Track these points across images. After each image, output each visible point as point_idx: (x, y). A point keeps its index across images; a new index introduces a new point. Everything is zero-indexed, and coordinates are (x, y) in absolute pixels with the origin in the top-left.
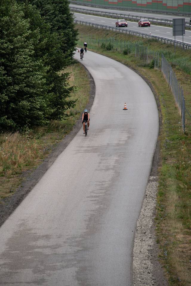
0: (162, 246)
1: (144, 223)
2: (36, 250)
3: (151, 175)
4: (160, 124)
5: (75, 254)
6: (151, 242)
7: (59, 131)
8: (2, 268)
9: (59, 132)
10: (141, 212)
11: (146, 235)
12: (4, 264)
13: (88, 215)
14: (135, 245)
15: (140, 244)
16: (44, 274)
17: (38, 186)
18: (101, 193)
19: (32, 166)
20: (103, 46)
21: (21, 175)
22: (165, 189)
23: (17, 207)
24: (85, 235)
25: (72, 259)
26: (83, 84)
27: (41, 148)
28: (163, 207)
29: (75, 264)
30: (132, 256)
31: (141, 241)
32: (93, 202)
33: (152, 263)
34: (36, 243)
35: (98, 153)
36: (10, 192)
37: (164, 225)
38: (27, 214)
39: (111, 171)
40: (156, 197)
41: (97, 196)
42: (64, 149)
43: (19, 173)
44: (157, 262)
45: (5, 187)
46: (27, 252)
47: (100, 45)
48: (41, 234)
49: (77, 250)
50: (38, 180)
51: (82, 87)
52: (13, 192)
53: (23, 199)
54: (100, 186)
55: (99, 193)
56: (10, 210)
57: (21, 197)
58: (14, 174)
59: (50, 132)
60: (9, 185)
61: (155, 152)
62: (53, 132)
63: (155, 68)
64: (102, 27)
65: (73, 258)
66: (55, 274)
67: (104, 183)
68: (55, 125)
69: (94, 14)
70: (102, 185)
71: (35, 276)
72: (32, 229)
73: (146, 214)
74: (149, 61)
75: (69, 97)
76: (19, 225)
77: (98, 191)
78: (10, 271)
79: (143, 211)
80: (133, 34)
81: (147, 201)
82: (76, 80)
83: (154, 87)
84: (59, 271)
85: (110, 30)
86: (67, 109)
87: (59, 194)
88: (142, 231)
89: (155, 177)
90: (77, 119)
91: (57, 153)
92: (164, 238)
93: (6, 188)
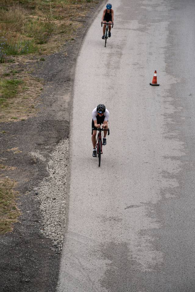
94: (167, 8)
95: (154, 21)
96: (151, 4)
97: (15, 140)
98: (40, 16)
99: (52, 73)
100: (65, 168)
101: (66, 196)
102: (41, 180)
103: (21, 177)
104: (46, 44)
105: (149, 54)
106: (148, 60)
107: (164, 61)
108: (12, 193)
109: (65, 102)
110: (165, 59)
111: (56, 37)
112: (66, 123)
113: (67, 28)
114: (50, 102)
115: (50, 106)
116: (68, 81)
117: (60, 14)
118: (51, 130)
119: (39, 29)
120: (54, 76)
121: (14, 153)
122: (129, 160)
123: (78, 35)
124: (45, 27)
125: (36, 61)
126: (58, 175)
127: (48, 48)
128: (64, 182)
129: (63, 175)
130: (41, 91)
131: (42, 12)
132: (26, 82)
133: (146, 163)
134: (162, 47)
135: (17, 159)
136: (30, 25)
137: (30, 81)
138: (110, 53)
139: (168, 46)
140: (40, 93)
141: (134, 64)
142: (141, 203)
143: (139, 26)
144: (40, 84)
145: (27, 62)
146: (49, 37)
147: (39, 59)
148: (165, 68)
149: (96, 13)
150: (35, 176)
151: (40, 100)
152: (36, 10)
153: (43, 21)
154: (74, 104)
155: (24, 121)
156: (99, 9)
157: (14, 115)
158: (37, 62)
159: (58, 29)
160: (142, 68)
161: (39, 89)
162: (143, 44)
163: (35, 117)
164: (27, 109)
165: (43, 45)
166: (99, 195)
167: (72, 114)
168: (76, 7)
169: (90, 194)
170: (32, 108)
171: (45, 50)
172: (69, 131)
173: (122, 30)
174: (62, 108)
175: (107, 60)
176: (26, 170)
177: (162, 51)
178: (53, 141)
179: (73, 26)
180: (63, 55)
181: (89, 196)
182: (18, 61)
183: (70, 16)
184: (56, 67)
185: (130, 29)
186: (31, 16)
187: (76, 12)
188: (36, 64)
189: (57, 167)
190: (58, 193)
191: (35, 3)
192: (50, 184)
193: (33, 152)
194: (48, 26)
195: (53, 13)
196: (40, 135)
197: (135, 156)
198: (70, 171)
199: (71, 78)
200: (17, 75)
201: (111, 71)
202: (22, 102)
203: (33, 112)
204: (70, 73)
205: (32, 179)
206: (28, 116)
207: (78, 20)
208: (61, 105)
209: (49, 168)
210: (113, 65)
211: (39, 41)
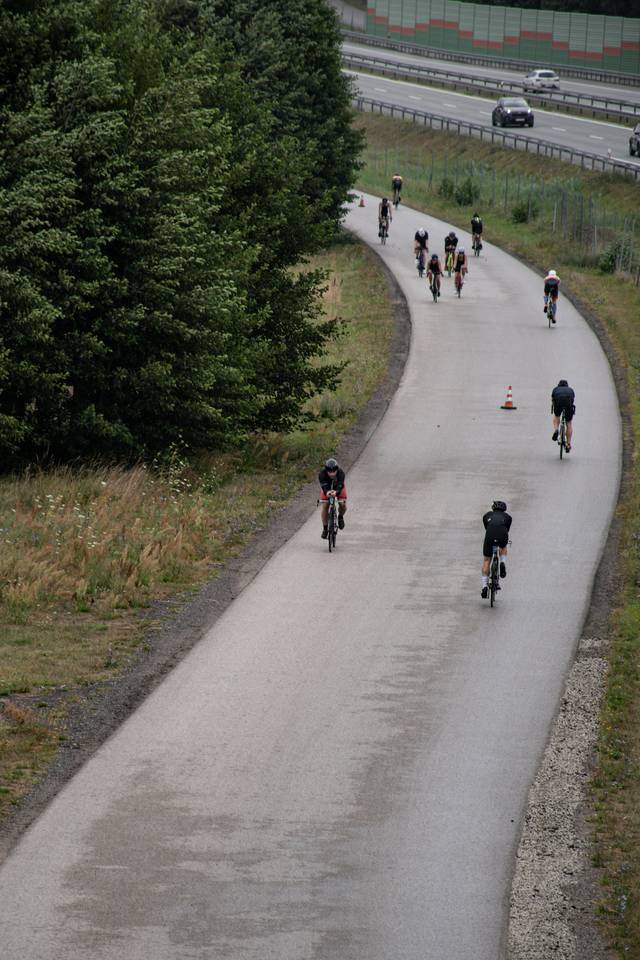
0: (611, 876)
1: (554, 794)
2: (185, 865)
3: (584, 634)
4: (624, 465)
5: (314, 885)
6: (574, 861)
7: (281, 470)
8: (68, 917)
9: (279, 473)
10: (543, 757)
11: (558, 837)
12: (76, 906)
13: (365, 759)
14: (518, 867)
15: (537, 867)
16: (206, 948)
17: (198, 653)
18: (413, 685)
19: (185, 582)
20: (446, 190)
21: (147, 611)
22: (631, 684)
23: (128, 717)
24: (350, 823)
25: (304, 904)
26: (369, 317)
27: (218, 524)
28: (623, 745)
29: (314, 918)
30: (507, 902)
31: (538, 855)
32: (383, 715)
33: (573, 930)
34: (186, 841)
35: (410, 552)
36: (108, 666)
37: (621, 805)
38: (159, 743)
39: (452, 614)
40: (598, 710)
41: (396, 695)
42: (296, 531)
43: (140, 605)
44: (592, 930)
45: (91, 648)
46: (155, 868)
47: (437, 184)
48: (205, 813)
49: (321, 872)
50: (203, 630)
51: (368, 325)
52: (115, 665)
53: (149, 692)
54: (408, 663)
55: (406, 684)
56: (104, 726)
57: (143, 686)
58: (124, 608)
59: (251, 473)
60: (106, 643)
61: (603, 558)
62: (261, 471)
63: (620, 273)
64: (445, 125)
65: (307, 898)
66: (242, 948)
67: (423, 653)
68: (270, 450)
69: (420, 81)
70: (418, 658)
71: (177, 953)
72: (174, 793)
73: (561, 765)
74: (599, 250)
75: (321, 354)
76: (130, 777)
77: (403, 679)
78: (95, 929)
79: (553, 756)
80: (549, 154)
81: (565, 723)
82: (346, 301)
83: (610, 336)
84: (257, 941)
85: (470, 137)
86: (312, 394)
87: (269, 681)
88: (545, 821)
89: (597, 644)
90: (342, 431)
91: (269, 545)
92: (617, 850)
93: (94, 653)
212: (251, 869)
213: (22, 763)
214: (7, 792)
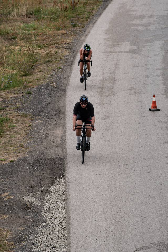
29: (163, 38)
94: (160, 26)
95: (147, 41)
96: (142, 23)
97: (5, 184)
98: (22, 46)
99: (40, 107)
100: (63, 211)
101: (66, 243)
102: (37, 227)
103: (14, 226)
104: (31, 76)
105: (145, 77)
106: (144, 83)
107: (162, 84)
108: (6, 245)
109: (57, 137)
110: (163, 81)
111: (42, 67)
112: (60, 160)
113: (52, 56)
114: (40, 139)
115: (40, 143)
116: (58, 113)
117: (44, 43)
118: (44, 170)
119: (22, 60)
120: (42, 109)
121: (5, 199)
122: (133, 196)
123: (66, 62)
124: (28, 57)
125: (21, 95)
126: (56, 219)
127: (33, 80)
128: (63, 227)
129: (61, 219)
130: (30, 127)
131: (24, 41)
132: (12, 119)
133: (154, 197)
134: (159, 69)
135: (9, 206)
136: (12, 57)
137: (16, 117)
138: (103, 79)
139: (165, 67)
140: (28, 130)
141: (130, 90)
142: (151, 243)
143: (132, 48)
144: (27, 120)
145: (11, 97)
146: (34, 68)
147: (24, 92)
148: (164, 91)
149: (83, 38)
150: (30, 224)
151: (29, 138)
152: (18, 40)
153: (26, 52)
154: (67, 138)
155: (13, 163)
156: (86, 33)
157: (2, 157)
158: (23, 96)
159: (43, 59)
160: (139, 93)
161: (27, 125)
162: (137, 66)
163: (25, 157)
164: (16, 148)
165: (27, 77)
166: (103, 238)
167: (66, 149)
168: (61, 33)
169: (94, 238)
170: (21, 147)
171: (31, 83)
172: (64, 169)
173: (114, 53)
174: (54, 144)
175: (100, 87)
176: (19, 217)
177: (159, 72)
178: (47, 181)
179: (59, 54)
180: (51, 85)
181: (93, 241)
182: (2, 96)
183: (54, 44)
184: (44, 100)
185: (121, 52)
186: (13, 47)
187: (61, 39)
188: (22, 99)
189: (54, 211)
190: (58, 241)
191: (16, 32)
192: (47, 230)
193: (26, 196)
194: (31, 56)
195: (36, 42)
196: (32, 176)
197: (140, 191)
198: (69, 214)
199: (62, 110)
200: (2, 112)
201: (105, 99)
202: (9, 142)
203: (23, 152)
204: (61, 105)
205: (27, 226)
206: (17, 156)
207: (64, 47)
208: (53, 141)
209: (45, 213)
210: (107, 92)
211: (23, 73)
212: (148, 27)
213: (94, 6)
214: (91, 13)
